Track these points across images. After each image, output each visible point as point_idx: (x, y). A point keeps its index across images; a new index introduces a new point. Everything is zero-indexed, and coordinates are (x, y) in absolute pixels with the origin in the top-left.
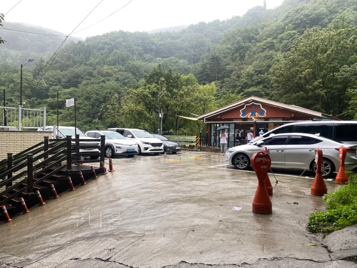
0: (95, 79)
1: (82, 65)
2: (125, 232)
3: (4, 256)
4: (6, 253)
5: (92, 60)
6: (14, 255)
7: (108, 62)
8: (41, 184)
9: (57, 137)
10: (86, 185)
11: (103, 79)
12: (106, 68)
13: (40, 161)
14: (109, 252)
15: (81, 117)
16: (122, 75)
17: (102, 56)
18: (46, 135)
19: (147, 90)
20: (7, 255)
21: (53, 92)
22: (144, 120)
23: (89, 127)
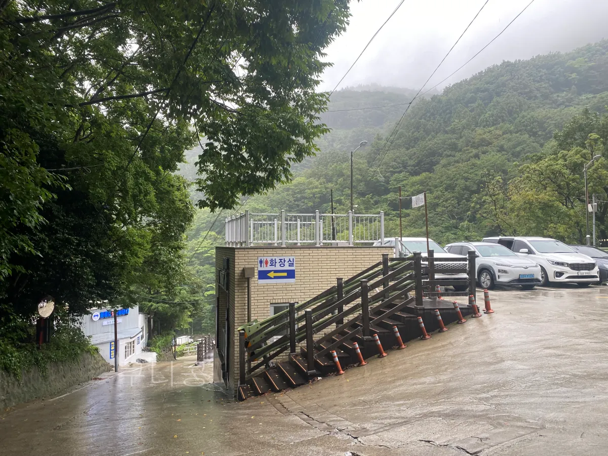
0: (461, 153)
1: (438, 135)
2: (509, 416)
3: (335, 419)
4: (338, 415)
5: (456, 123)
6: (347, 420)
7: (483, 122)
8: (381, 325)
9: (401, 254)
10: (446, 332)
11: (474, 151)
12: (480, 133)
13: (378, 290)
14: (479, 442)
15: (440, 220)
16: (509, 140)
17: (473, 113)
18: (385, 252)
19: (561, 162)
20: (339, 418)
21: (395, 183)
22: (556, 219)
23: (453, 236)
